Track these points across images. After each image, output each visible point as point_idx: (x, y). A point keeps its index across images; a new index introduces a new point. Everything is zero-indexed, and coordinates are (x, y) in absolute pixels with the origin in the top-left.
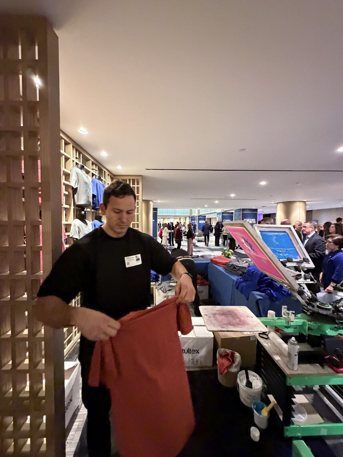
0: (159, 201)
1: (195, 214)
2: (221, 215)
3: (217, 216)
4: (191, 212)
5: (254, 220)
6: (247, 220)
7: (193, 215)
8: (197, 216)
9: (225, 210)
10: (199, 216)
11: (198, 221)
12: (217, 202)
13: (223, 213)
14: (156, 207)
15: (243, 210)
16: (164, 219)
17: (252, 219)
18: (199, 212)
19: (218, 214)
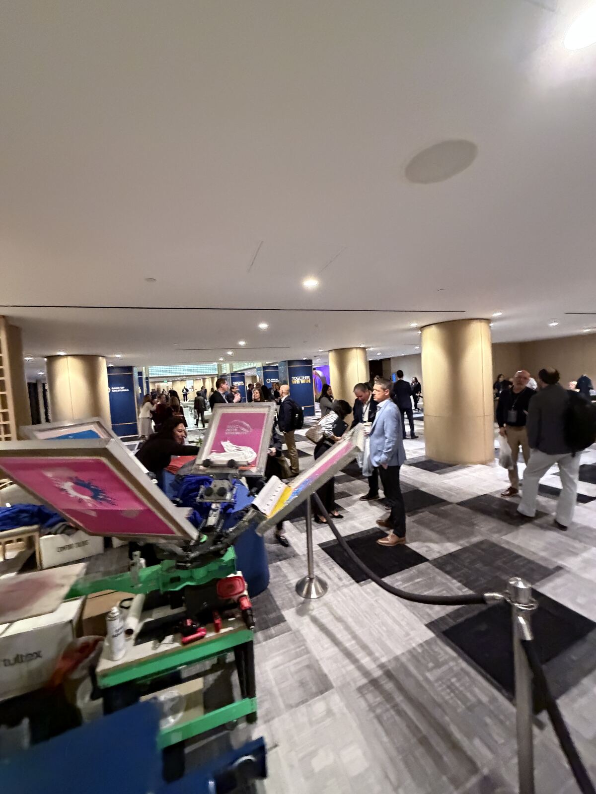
0: (118, 356)
1: (226, 369)
2: (262, 371)
3: (258, 374)
4: (220, 368)
5: (308, 377)
6: (296, 378)
7: (223, 372)
8: (228, 375)
9: (269, 363)
10: (232, 374)
11: (232, 383)
12: (230, 353)
13: (264, 368)
14: (131, 365)
15: (290, 362)
16: (173, 381)
17: (304, 376)
18: (231, 367)
19: (258, 369)
